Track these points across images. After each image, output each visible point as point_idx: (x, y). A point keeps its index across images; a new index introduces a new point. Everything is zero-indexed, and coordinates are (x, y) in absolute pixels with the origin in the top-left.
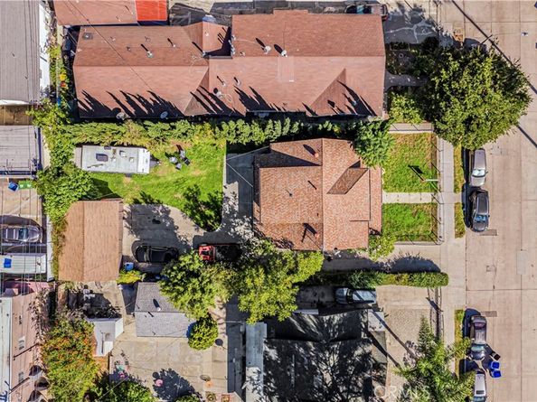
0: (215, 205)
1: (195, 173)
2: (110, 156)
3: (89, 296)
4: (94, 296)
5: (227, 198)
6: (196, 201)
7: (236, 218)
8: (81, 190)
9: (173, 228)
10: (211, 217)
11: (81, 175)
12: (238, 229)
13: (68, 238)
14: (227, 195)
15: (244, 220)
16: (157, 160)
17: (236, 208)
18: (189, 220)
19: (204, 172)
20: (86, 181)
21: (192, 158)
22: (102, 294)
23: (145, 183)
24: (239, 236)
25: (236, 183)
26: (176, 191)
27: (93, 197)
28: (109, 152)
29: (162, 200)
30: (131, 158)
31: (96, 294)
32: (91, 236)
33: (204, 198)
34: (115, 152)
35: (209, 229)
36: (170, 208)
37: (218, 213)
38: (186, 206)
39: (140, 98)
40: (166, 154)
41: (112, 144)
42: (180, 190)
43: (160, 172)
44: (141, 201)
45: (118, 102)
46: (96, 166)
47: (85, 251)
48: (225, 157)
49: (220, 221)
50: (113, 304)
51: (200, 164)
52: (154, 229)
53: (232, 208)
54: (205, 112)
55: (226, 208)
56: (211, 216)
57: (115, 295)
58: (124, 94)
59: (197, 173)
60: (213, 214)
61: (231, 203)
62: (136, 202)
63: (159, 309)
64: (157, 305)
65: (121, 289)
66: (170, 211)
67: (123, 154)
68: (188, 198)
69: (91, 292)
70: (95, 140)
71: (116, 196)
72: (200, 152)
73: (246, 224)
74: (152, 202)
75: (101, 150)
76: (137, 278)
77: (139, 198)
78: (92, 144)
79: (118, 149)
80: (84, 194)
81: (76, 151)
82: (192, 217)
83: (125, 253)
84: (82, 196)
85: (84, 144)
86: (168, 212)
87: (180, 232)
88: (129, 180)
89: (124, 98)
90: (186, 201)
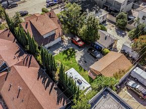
0: (65, 52)
7: (64, 46)
9: (82, 57)
10: (70, 51)
12: (67, 44)
14: (59, 52)
17: (61, 48)
18: (76, 55)
29: (77, 65)
33: (65, 56)
35: (73, 50)
36: (77, 61)
39: (43, 82)
45: (51, 89)
49: (69, 49)
52: (88, 61)
55: (63, 50)
58: (46, 88)
60: (68, 51)
62: (85, 70)
68: (69, 59)
74: (80, 67)
77: (83, 71)
82: (74, 55)
86: (79, 61)
87: (82, 55)
89: (48, 87)
90: (71, 59)
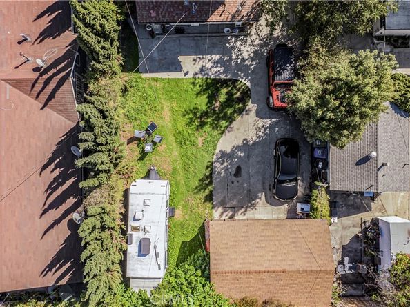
0: (212, 87)
1: (168, 117)
2: (141, 235)
3: (348, 265)
4: (347, 259)
5: (202, 70)
6: (206, 114)
7: (231, 57)
8: (193, 278)
9: (246, 146)
10: (230, 94)
11: (172, 279)
12: (245, 55)
13: (267, 297)
14: (197, 70)
15: (233, 48)
16: (149, 171)
17: (217, 57)
18: (234, 124)
19: (166, 104)
20: (180, 272)
21: (146, 122)
22: (344, 247)
23: (182, 189)
24: (256, 53)
25: (180, 58)
26: (194, 144)
27: (203, 260)
28: (136, 236)
29: (206, 164)
30: (145, 205)
31: (343, 255)
32: (263, 259)
33: (202, 103)
34: (136, 229)
36: (217, 151)
37: (224, 83)
38: (215, 127)
39: (51, 188)
40: (141, 159)
41: (124, 232)
42: (192, 138)
43: (167, 168)
44: (207, 192)
45: (57, 222)
46: (157, 255)
47: (287, 268)
48: (144, 76)
49: (234, 81)
50: (357, 231)
51: (154, 110)
52: (249, 174)
53: (216, 63)
54: (69, 85)
55: (216, 72)
56: (227, 93)
57: (345, 228)
58: (45, 212)
59: (167, 115)
60: (224, 90)
61: (209, 65)
62: (209, 198)
63: (374, 154)
64: (366, 159)
65: (336, 220)
66: (221, 151)
67: (139, 215)
68: (202, 124)
69: (341, 262)
70: (117, 257)
71: (203, 229)
72: (137, 111)
73: (238, 44)
74: (210, 176)
75: (132, 249)
76: (324, 192)
77: (202, 195)
78: (123, 263)
79: (131, 223)
80: (199, 273)
81: (135, 287)
82: (230, 120)
83: (283, 216)
84: (203, 275)
85: (124, 275)
86: (223, 154)
87: (252, 136)
88: (178, 213)
89: (52, 212)
90: (207, 128)
